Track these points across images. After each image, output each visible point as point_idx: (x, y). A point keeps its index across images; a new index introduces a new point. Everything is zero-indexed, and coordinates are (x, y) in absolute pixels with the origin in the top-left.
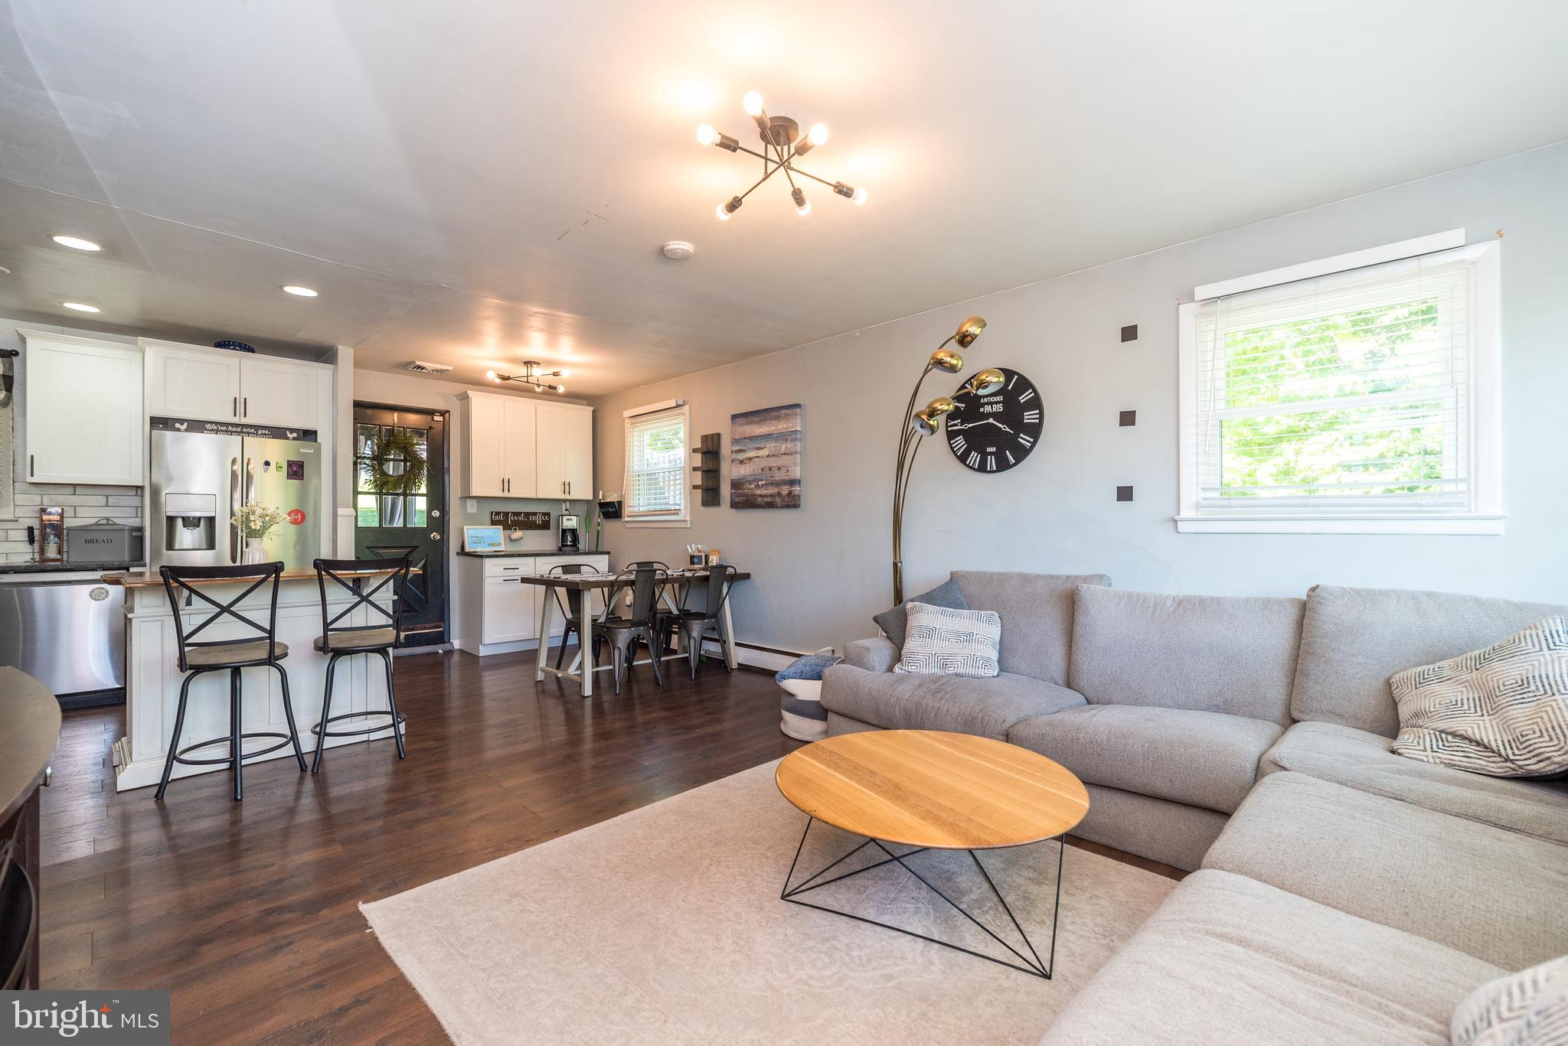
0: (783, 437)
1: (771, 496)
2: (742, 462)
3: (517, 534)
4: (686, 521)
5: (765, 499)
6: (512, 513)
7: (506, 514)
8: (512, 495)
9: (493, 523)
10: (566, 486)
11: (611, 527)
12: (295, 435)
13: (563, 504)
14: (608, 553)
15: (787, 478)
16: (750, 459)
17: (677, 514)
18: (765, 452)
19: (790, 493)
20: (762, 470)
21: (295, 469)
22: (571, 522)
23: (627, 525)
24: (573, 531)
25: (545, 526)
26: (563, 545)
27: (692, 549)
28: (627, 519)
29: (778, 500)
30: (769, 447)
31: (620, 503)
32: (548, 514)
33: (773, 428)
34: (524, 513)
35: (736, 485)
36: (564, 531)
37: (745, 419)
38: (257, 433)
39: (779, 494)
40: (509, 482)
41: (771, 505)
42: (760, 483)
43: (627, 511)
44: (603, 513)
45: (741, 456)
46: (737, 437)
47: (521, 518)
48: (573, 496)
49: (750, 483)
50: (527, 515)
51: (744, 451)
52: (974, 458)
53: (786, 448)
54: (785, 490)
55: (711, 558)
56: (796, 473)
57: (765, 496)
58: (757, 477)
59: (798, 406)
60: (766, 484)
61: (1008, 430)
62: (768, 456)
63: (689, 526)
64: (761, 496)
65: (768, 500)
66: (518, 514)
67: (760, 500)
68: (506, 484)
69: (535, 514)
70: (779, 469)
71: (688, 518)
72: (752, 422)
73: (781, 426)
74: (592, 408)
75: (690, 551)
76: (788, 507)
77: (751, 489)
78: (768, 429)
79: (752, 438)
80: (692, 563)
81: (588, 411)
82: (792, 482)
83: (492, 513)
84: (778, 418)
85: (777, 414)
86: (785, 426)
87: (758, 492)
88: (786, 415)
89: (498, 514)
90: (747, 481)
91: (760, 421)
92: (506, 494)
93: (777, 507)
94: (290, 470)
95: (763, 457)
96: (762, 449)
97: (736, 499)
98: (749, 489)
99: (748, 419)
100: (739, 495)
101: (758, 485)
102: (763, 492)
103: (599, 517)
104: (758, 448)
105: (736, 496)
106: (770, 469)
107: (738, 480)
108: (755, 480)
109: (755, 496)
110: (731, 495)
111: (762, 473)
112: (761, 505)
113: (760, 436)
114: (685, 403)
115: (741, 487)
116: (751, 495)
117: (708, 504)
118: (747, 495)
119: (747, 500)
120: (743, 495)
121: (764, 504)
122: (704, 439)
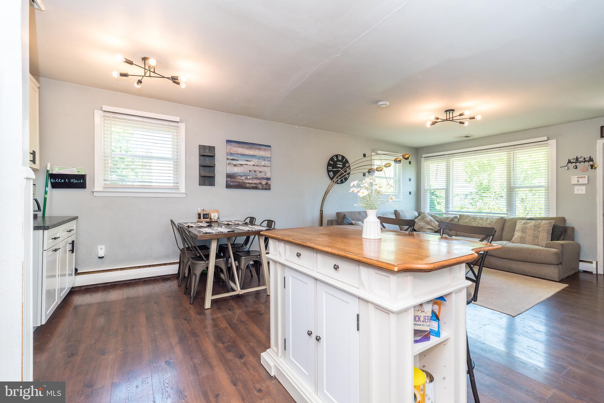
0: (264, 158)
1: (255, 184)
2: (235, 165)
4: (183, 193)
5: (252, 185)
15: (265, 177)
16: (241, 165)
18: (252, 163)
19: (267, 184)
20: (250, 171)
23: (95, 195)
28: (98, 189)
29: (260, 186)
30: (254, 161)
33: (257, 153)
35: (229, 176)
37: (238, 145)
39: (260, 183)
41: (256, 188)
42: (248, 177)
43: (98, 183)
44: (52, 183)
45: (234, 162)
46: (232, 152)
49: (241, 176)
51: (237, 160)
53: (265, 163)
54: (264, 182)
56: (268, 175)
57: (252, 183)
58: (246, 174)
59: (270, 146)
60: (252, 178)
62: (254, 165)
63: (185, 196)
64: (249, 183)
65: (254, 185)
67: (248, 185)
70: (260, 172)
72: (243, 147)
73: (262, 153)
76: (266, 189)
77: (242, 180)
78: (253, 153)
79: (242, 155)
82: (268, 179)
84: (259, 149)
85: (259, 147)
86: (264, 153)
87: (247, 181)
88: (265, 149)
90: (239, 175)
91: (248, 148)
93: (259, 189)
95: (250, 165)
96: (250, 161)
97: (232, 184)
98: (240, 179)
99: (240, 145)
100: (233, 182)
101: (247, 178)
102: (251, 181)
103: (46, 186)
104: (247, 161)
105: (231, 182)
106: (255, 171)
107: (233, 174)
108: (245, 175)
109: (245, 183)
110: (227, 181)
111: (250, 172)
112: (248, 187)
113: (248, 155)
114: (181, 121)
115: (235, 178)
116: (242, 182)
117: (204, 185)
118: (239, 182)
119: (240, 184)
120: (237, 182)
121: (251, 187)
122: (202, 148)
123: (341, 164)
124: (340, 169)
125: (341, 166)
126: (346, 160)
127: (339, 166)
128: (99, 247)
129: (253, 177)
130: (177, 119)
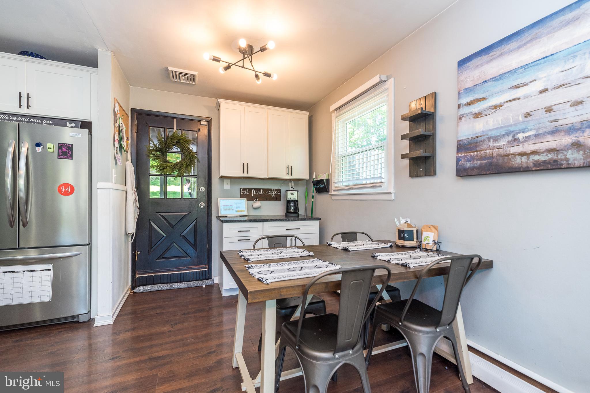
1: (552, 150)
2: (478, 115)
3: (257, 204)
4: (390, 193)
5: (536, 158)
6: (254, 189)
7: (250, 190)
8: (250, 175)
9: (242, 196)
10: (290, 170)
11: (321, 198)
12: (73, 125)
13: (290, 183)
14: (319, 219)
16: (496, 107)
17: (380, 186)
18: (537, 87)
20: (528, 115)
21: (64, 150)
22: (293, 196)
23: (333, 198)
24: (295, 202)
25: (277, 198)
26: (288, 212)
27: (401, 223)
28: (333, 193)
29: (574, 156)
31: (328, 180)
32: (280, 190)
34: (263, 189)
35: (461, 147)
36: (288, 202)
38: (42, 122)
39: (578, 145)
40: (247, 166)
41: (551, 166)
42: (520, 136)
43: (333, 186)
44: (316, 189)
45: (475, 108)
47: (261, 193)
48: (294, 176)
49: (497, 139)
50: (265, 190)
51: (483, 99)
55: (425, 234)
57: (534, 153)
58: (511, 129)
60: (536, 136)
62: (543, 91)
63: (393, 198)
64: (522, 154)
65: (544, 157)
66: (259, 190)
67: (519, 161)
68: (245, 167)
69: (270, 190)
70: (577, 103)
71: (392, 190)
72: (501, 55)
74: (308, 113)
75: (398, 224)
77: (499, 148)
79: (500, 77)
80: (401, 238)
81: (304, 115)
83: (241, 189)
87: (514, 150)
89: (244, 189)
90: (489, 139)
92: (246, 175)
94: (60, 150)
95: (527, 97)
96: (526, 85)
97: (468, 165)
98: (494, 148)
99: (491, 54)
100: (473, 159)
101: (515, 139)
102: (529, 147)
103: (313, 192)
104: (517, 87)
105: (468, 161)
106: (549, 110)
107: (472, 139)
108: (509, 133)
109: (508, 155)
110: (458, 160)
111: (527, 119)
112: (520, 168)
113: (522, 67)
114: (388, 78)
115: (478, 149)
116: (499, 155)
117: (417, 176)
118: (492, 156)
119: (491, 163)
120: (481, 158)
121: (531, 164)
122: (414, 105)
129: (541, 132)
130: (378, 78)
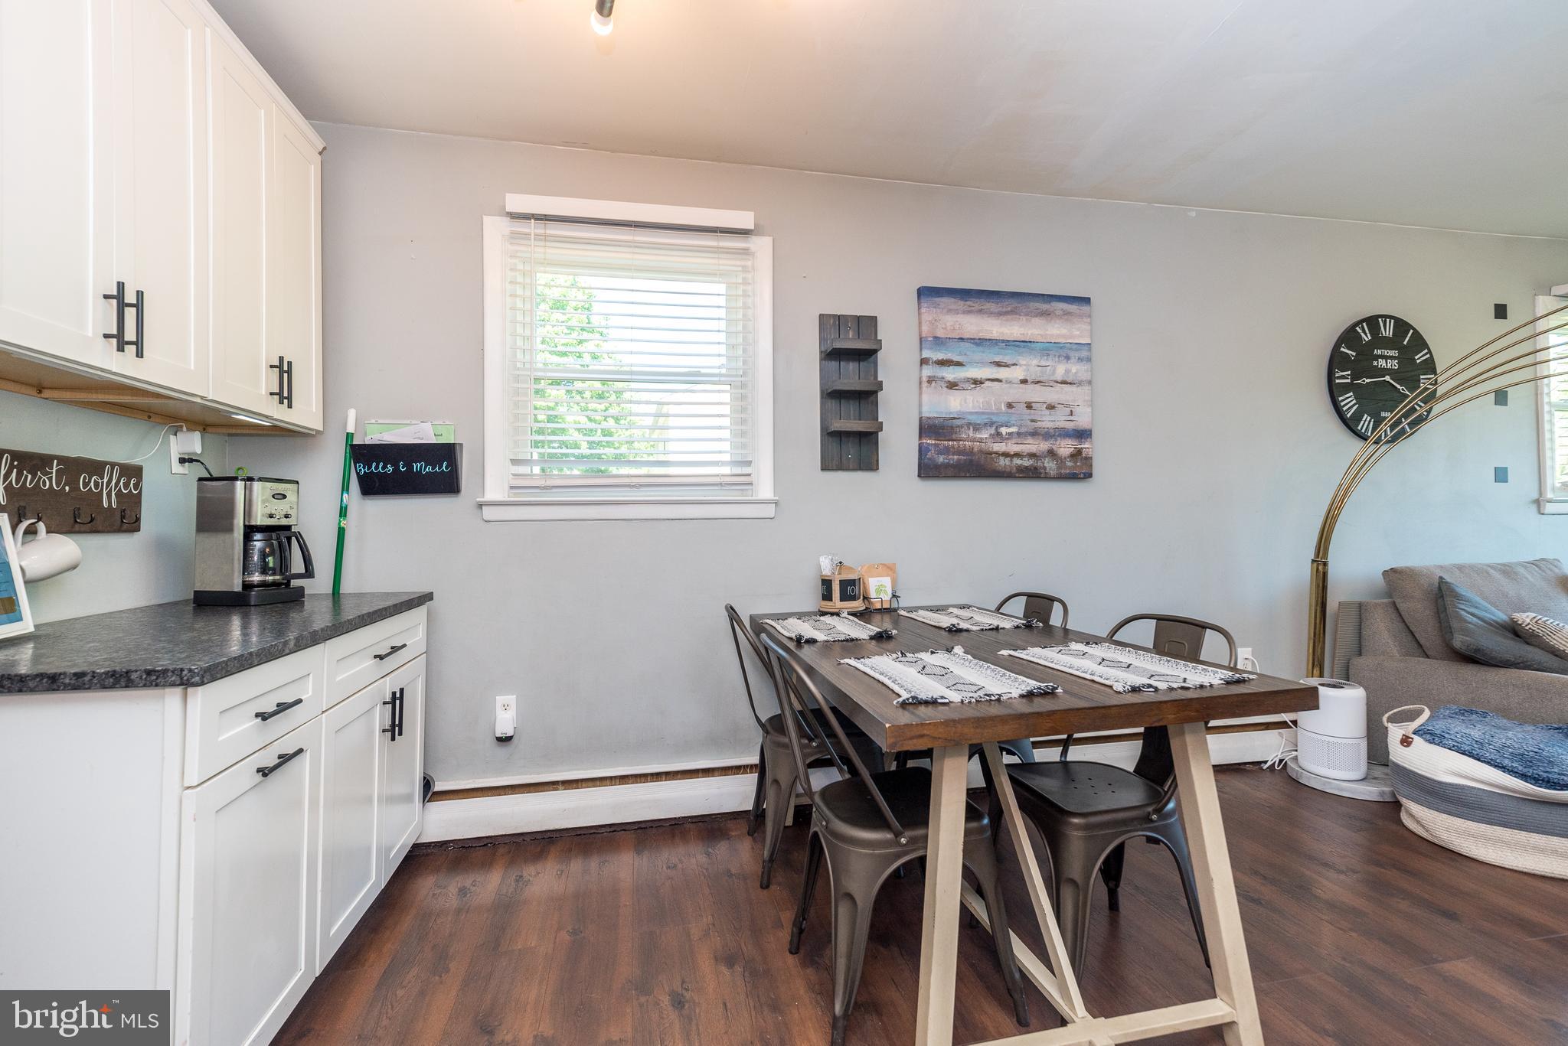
0: (1062, 351)
1: (1032, 455)
2: (952, 385)
4: (766, 502)
5: (1018, 461)
11: (399, 516)
15: (1070, 426)
16: (977, 382)
18: (1017, 373)
19: (1077, 454)
20: (1010, 406)
22: (276, 504)
23: (494, 513)
24: (282, 534)
28: (498, 496)
29: (1050, 465)
30: (1026, 366)
33: (1036, 332)
35: (929, 428)
37: (961, 303)
39: (1051, 453)
41: (1032, 474)
42: (1004, 430)
44: (359, 476)
45: (950, 374)
46: (940, 334)
49: (977, 428)
50: (69, 467)
51: (959, 364)
52: (1367, 422)
53: (1067, 371)
54: (1065, 448)
56: (1082, 420)
57: (1017, 455)
58: (994, 419)
59: (1086, 301)
60: (1019, 434)
61: (1407, 393)
62: (1024, 381)
63: (773, 514)
64: (1006, 455)
65: (1026, 462)
67: (1003, 462)
69: (96, 467)
70: (1051, 407)
71: (770, 496)
72: (980, 311)
73: (1055, 330)
76: (1073, 477)
77: (980, 441)
78: (1022, 331)
79: (980, 342)
82: (1083, 434)
84: (1045, 314)
85: (1044, 307)
86: (1064, 331)
87: (999, 447)
88: (1066, 313)
90: (969, 424)
91: (1000, 314)
93: (1047, 478)
95: (1009, 382)
96: (1007, 366)
97: (941, 459)
98: (974, 440)
99: (968, 303)
100: (947, 451)
101: (999, 434)
102: (1012, 447)
103: (345, 488)
104: (998, 364)
105: (940, 453)
106: (1029, 406)
107: (945, 419)
108: (992, 424)
109: (991, 453)
110: (922, 451)
111: (1010, 411)
112: (1004, 472)
113: (1003, 341)
114: (759, 229)
115: (954, 437)
116: (981, 451)
117: (841, 467)
118: (971, 452)
119: (971, 461)
120: (959, 452)
121: (1014, 470)
122: (831, 323)
123: (1392, 358)
124: (1387, 378)
125: (1393, 364)
126: (1417, 335)
127: (1382, 363)
128: (500, 700)
129: (1023, 430)
130: (744, 219)
